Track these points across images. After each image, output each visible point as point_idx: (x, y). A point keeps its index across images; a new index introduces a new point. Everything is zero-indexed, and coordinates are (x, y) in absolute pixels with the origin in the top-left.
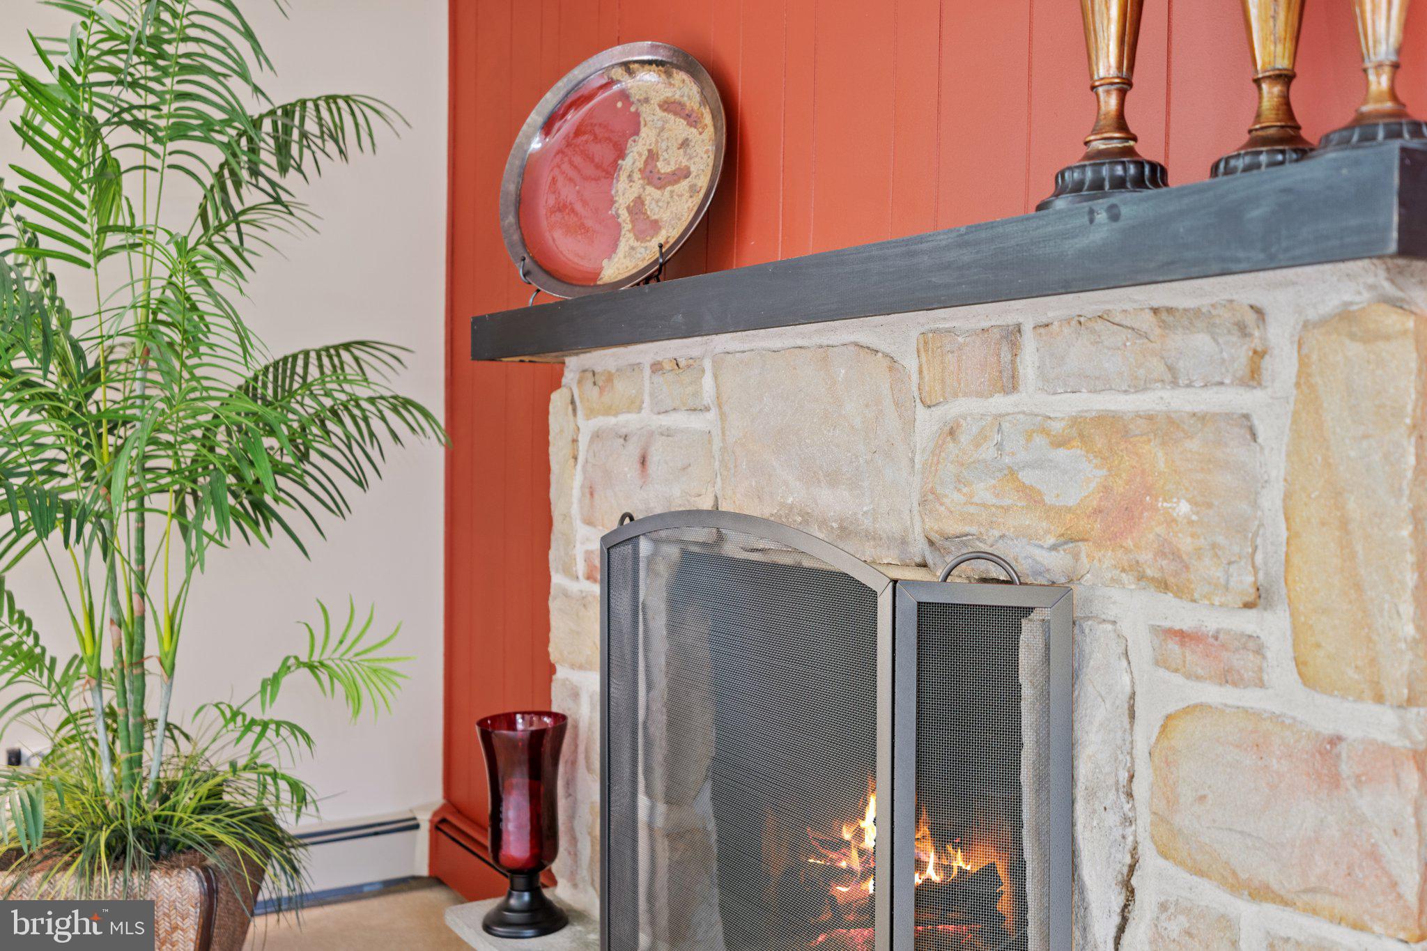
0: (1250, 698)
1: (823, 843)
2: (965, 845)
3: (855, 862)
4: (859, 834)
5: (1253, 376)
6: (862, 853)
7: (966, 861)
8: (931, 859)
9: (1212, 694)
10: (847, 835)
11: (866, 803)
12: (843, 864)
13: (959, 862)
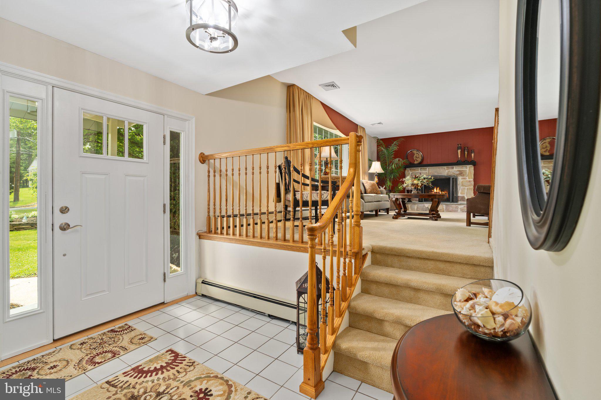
2: (444, 192)
4: (434, 191)
13: (443, 193)
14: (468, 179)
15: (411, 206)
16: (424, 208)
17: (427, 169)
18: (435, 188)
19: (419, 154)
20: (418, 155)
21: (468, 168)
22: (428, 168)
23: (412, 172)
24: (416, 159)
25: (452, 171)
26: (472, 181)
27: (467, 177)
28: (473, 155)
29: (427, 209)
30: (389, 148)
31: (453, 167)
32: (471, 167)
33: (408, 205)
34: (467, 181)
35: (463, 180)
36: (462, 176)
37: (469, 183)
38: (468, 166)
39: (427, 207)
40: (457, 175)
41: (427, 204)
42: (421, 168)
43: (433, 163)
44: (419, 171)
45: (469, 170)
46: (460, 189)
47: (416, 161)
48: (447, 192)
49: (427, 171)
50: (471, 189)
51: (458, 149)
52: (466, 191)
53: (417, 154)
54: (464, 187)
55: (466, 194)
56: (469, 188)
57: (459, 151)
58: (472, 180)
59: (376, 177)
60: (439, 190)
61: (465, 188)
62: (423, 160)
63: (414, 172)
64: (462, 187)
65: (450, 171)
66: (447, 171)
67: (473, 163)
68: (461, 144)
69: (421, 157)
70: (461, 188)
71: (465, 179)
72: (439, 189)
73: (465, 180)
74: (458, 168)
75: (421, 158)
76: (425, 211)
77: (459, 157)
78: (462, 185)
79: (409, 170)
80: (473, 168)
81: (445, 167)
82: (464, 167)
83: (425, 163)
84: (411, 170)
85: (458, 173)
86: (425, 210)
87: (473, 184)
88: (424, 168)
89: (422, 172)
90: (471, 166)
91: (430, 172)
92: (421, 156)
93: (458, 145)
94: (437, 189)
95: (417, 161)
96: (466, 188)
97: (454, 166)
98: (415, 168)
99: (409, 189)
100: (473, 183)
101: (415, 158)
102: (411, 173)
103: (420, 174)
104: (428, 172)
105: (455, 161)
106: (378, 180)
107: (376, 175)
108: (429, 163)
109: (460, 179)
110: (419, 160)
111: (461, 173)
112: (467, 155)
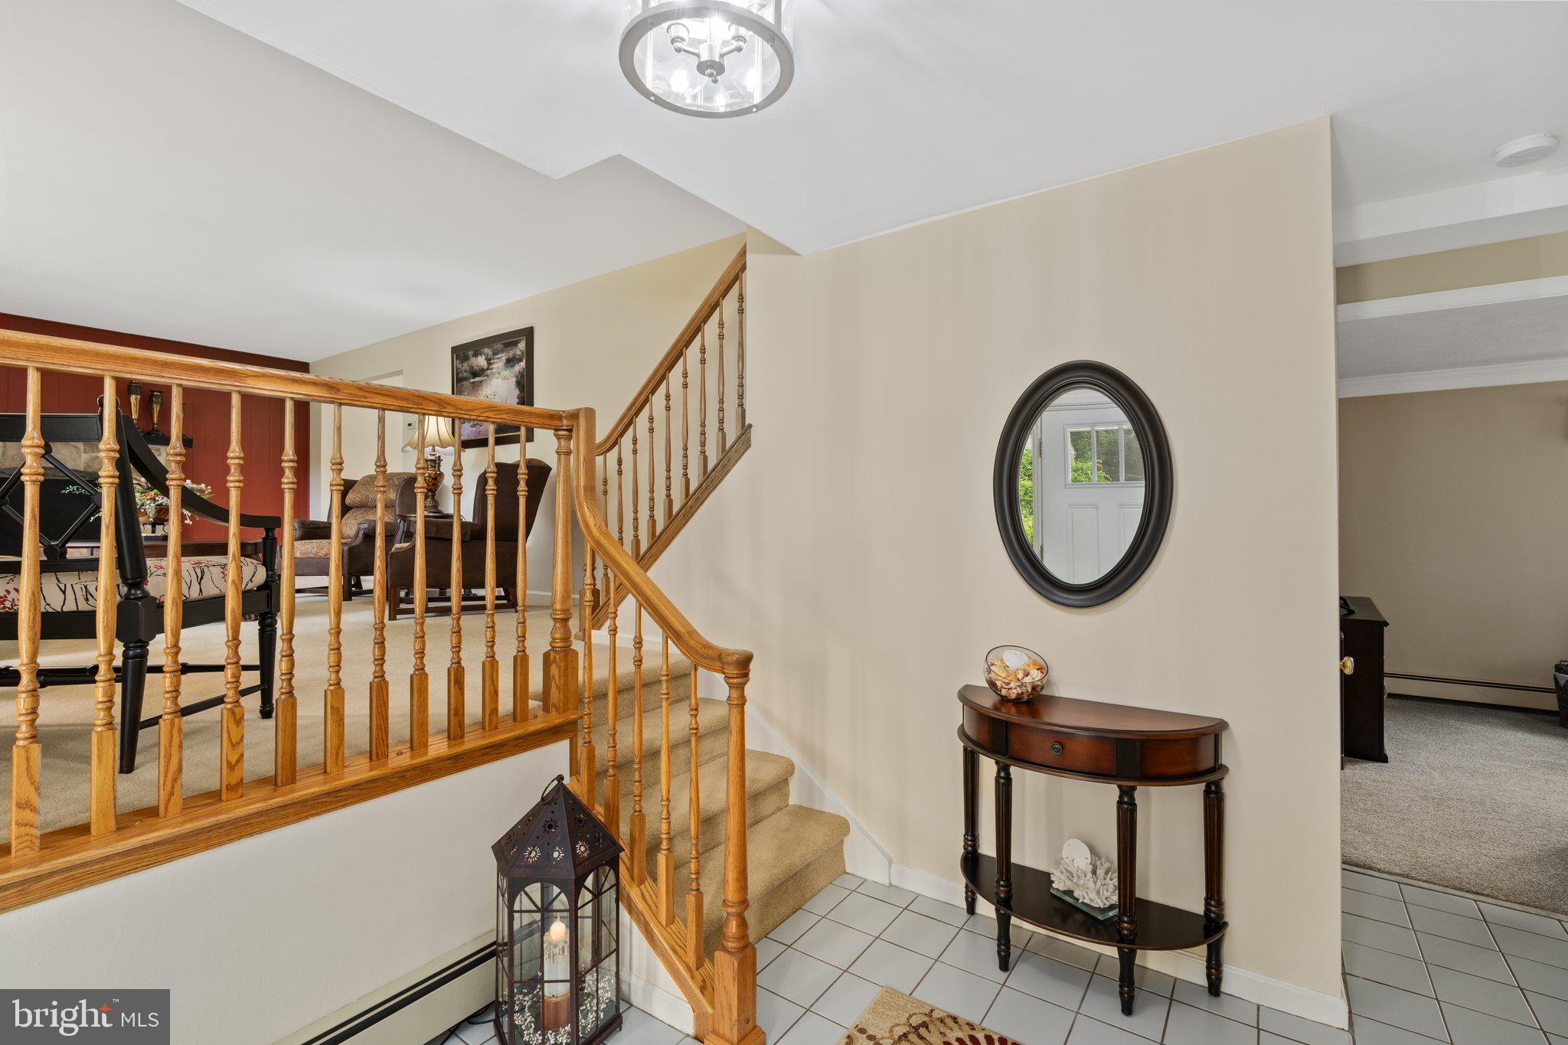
112: (158, 417)
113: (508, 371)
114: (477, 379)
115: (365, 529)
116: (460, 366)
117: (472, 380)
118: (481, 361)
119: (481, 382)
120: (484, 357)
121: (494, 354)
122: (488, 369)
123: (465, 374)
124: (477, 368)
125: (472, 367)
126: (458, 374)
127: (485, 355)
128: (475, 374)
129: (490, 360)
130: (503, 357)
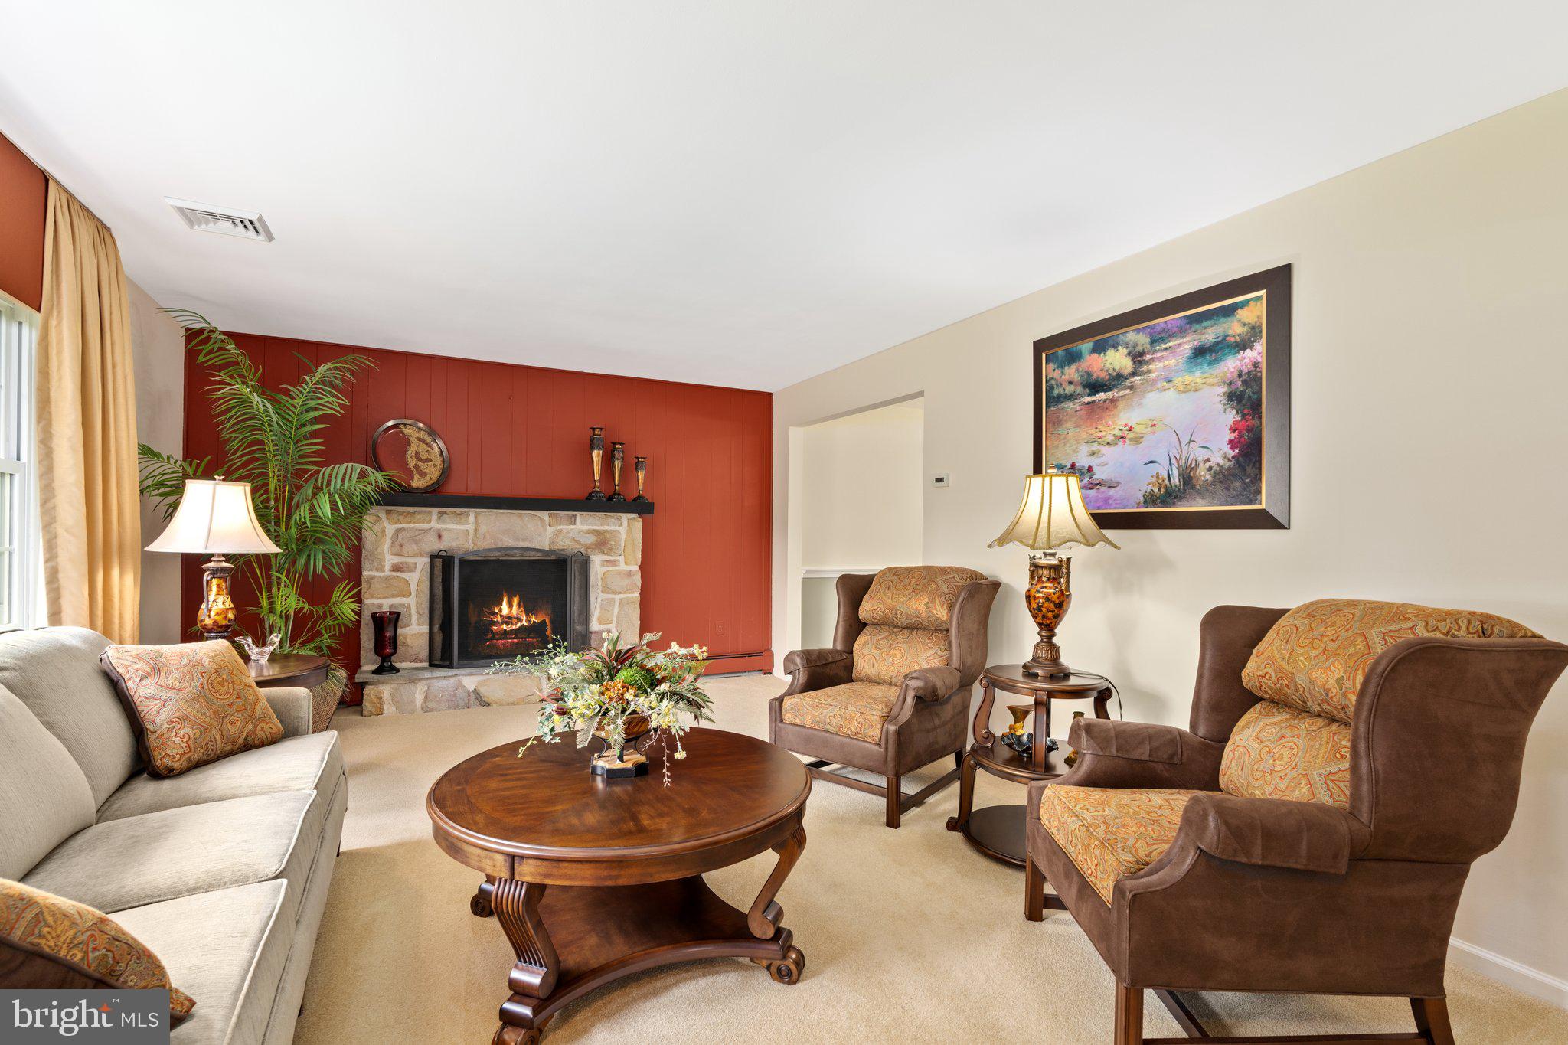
0: (617, 568)
1: (489, 613)
2: (535, 614)
3: (500, 620)
4: (501, 610)
5: (621, 525)
6: (501, 616)
7: (536, 618)
8: (524, 618)
9: (611, 568)
10: (496, 610)
11: (503, 600)
12: (495, 620)
13: (533, 619)
14: (623, 567)
15: (396, 689)
16: (460, 693)
17: (472, 518)
18: (505, 600)
19: (429, 446)
20: (424, 447)
21: (625, 524)
22: (472, 514)
23: (401, 526)
24: (416, 466)
25: (568, 532)
26: (636, 572)
27: (621, 559)
28: (641, 475)
29: (473, 697)
30: (287, 393)
31: (575, 516)
32: (634, 519)
33: (381, 687)
34: (619, 573)
35: (608, 569)
36: (603, 553)
37: (627, 581)
38: (625, 517)
39: (471, 688)
40: (588, 547)
41: (471, 674)
42: (444, 509)
43: (491, 490)
44: (434, 524)
45: (626, 528)
46: (598, 605)
47: (416, 476)
48: (547, 615)
49: (470, 528)
50: (630, 602)
51: (592, 448)
52: (616, 610)
53: (422, 440)
54: (611, 596)
55: (615, 622)
56: (626, 598)
57: (597, 455)
58: (635, 568)
59: (215, 582)
60: (519, 607)
61: (613, 599)
62: (446, 472)
63: (404, 525)
64: (606, 596)
65: (561, 531)
66: (550, 530)
67: (641, 506)
68: (601, 429)
69: (439, 459)
70: (600, 599)
71: (613, 563)
72: (519, 604)
73: (614, 568)
74: (591, 520)
75: (438, 461)
76: (463, 708)
77: (597, 477)
78: (606, 589)
79: (383, 515)
80: (638, 524)
81: (545, 515)
82: (613, 520)
83: (455, 487)
84: (394, 516)
85: (591, 539)
86: (462, 703)
87: (639, 583)
88: (455, 510)
89: (443, 526)
90: (635, 515)
91: (483, 529)
92: (441, 453)
93: (594, 429)
94: (510, 605)
95: (423, 474)
96: (617, 597)
97: (578, 514)
98: (411, 509)
99: (381, 606)
100: (637, 579)
101: (412, 463)
102: (390, 529)
103: (440, 537)
104: (471, 532)
105: (578, 491)
106: (229, 604)
107: (215, 572)
108: (474, 488)
109: (597, 562)
110: (432, 473)
111: (603, 543)
112: (620, 475)
113: (1198, 374)
114: (1102, 396)
115: (916, 689)
116: (1057, 374)
117: (1087, 399)
118: (1117, 360)
119: (1113, 401)
120: (1123, 351)
121: (1153, 342)
122: (1134, 374)
123: (1070, 389)
124: (1103, 375)
125: (1089, 374)
126: (1050, 388)
127: (1127, 345)
128: (1095, 387)
129: (1142, 354)
130: (1186, 344)
